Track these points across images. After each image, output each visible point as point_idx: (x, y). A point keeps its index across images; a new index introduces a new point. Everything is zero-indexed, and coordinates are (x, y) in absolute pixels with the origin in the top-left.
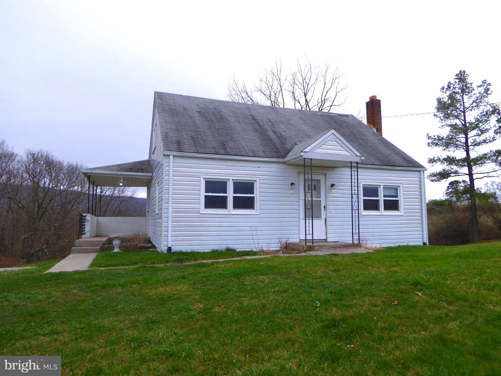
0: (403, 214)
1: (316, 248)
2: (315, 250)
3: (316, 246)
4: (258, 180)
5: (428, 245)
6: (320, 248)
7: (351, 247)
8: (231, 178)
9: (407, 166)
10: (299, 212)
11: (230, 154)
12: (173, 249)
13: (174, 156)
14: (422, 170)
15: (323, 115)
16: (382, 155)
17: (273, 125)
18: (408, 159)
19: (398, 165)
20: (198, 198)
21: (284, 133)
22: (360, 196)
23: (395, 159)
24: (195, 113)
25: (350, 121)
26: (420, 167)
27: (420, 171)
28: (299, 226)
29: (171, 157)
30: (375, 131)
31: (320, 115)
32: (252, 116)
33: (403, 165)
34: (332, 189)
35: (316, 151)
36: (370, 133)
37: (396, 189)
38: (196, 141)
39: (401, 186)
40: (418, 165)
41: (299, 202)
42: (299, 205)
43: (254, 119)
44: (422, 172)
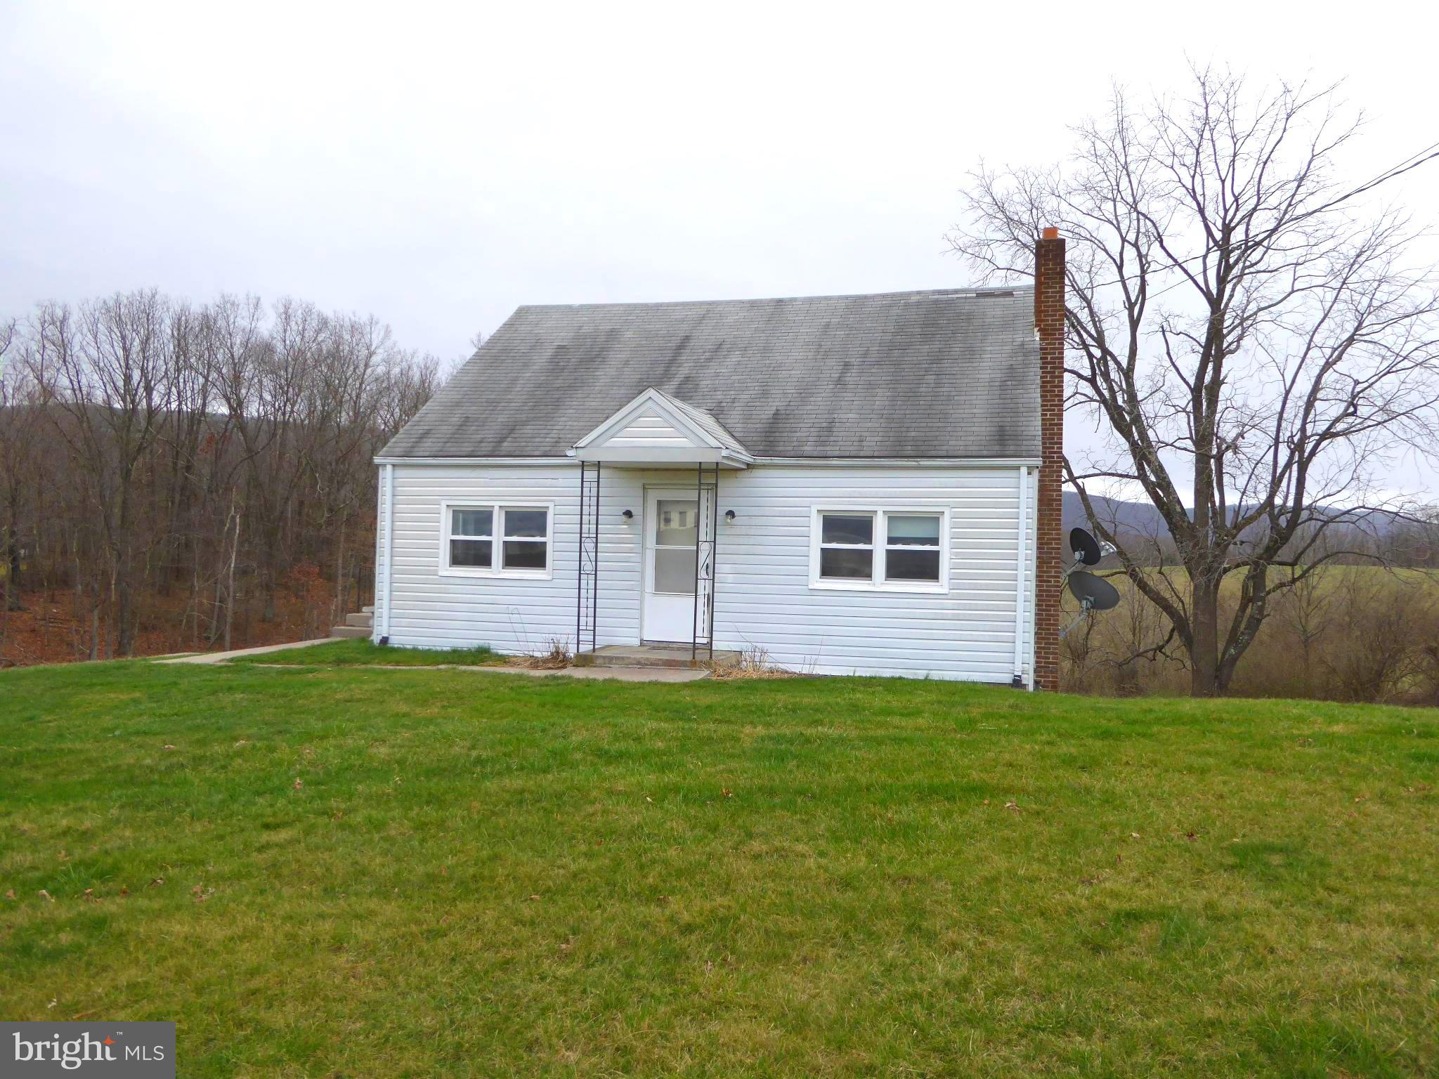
0: (945, 591)
1: (599, 661)
3: (597, 657)
4: (551, 505)
5: (1031, 688)
6: (607, 661)
7: (686, 666)
8: (497, 504)
9: (974, 453)
10: (643, 577)
11: (497, 453)
12: (390, 641)
13: (394, 466)
14: (1024, 465)
15: (919, 303)
16: (929, 425)
17: (709, 360)
18: (1019, 429)
19: (941, 453)
20: (438, 544)
21: (708, 382)
22: (809, 541)
23: (961, 434)
24: (549, 353)
25: (994, 310)
26: (1024, 454)
27: (1018, 468)
28: (641, 609)
29: (389, 468)
30: (1038, 339)
31: (907, 305)
32: (687, 338)
33: (960, 453)
34: (728, 524)
35: (607, 444)
36: (1008, 348)
37: (935, 519)
38: (464, 428)
39: (947, 511)
40: (1024, 448)
41: (643, 553)
42: (643, 562)
43: (681, 347)
44: (1024, 470)
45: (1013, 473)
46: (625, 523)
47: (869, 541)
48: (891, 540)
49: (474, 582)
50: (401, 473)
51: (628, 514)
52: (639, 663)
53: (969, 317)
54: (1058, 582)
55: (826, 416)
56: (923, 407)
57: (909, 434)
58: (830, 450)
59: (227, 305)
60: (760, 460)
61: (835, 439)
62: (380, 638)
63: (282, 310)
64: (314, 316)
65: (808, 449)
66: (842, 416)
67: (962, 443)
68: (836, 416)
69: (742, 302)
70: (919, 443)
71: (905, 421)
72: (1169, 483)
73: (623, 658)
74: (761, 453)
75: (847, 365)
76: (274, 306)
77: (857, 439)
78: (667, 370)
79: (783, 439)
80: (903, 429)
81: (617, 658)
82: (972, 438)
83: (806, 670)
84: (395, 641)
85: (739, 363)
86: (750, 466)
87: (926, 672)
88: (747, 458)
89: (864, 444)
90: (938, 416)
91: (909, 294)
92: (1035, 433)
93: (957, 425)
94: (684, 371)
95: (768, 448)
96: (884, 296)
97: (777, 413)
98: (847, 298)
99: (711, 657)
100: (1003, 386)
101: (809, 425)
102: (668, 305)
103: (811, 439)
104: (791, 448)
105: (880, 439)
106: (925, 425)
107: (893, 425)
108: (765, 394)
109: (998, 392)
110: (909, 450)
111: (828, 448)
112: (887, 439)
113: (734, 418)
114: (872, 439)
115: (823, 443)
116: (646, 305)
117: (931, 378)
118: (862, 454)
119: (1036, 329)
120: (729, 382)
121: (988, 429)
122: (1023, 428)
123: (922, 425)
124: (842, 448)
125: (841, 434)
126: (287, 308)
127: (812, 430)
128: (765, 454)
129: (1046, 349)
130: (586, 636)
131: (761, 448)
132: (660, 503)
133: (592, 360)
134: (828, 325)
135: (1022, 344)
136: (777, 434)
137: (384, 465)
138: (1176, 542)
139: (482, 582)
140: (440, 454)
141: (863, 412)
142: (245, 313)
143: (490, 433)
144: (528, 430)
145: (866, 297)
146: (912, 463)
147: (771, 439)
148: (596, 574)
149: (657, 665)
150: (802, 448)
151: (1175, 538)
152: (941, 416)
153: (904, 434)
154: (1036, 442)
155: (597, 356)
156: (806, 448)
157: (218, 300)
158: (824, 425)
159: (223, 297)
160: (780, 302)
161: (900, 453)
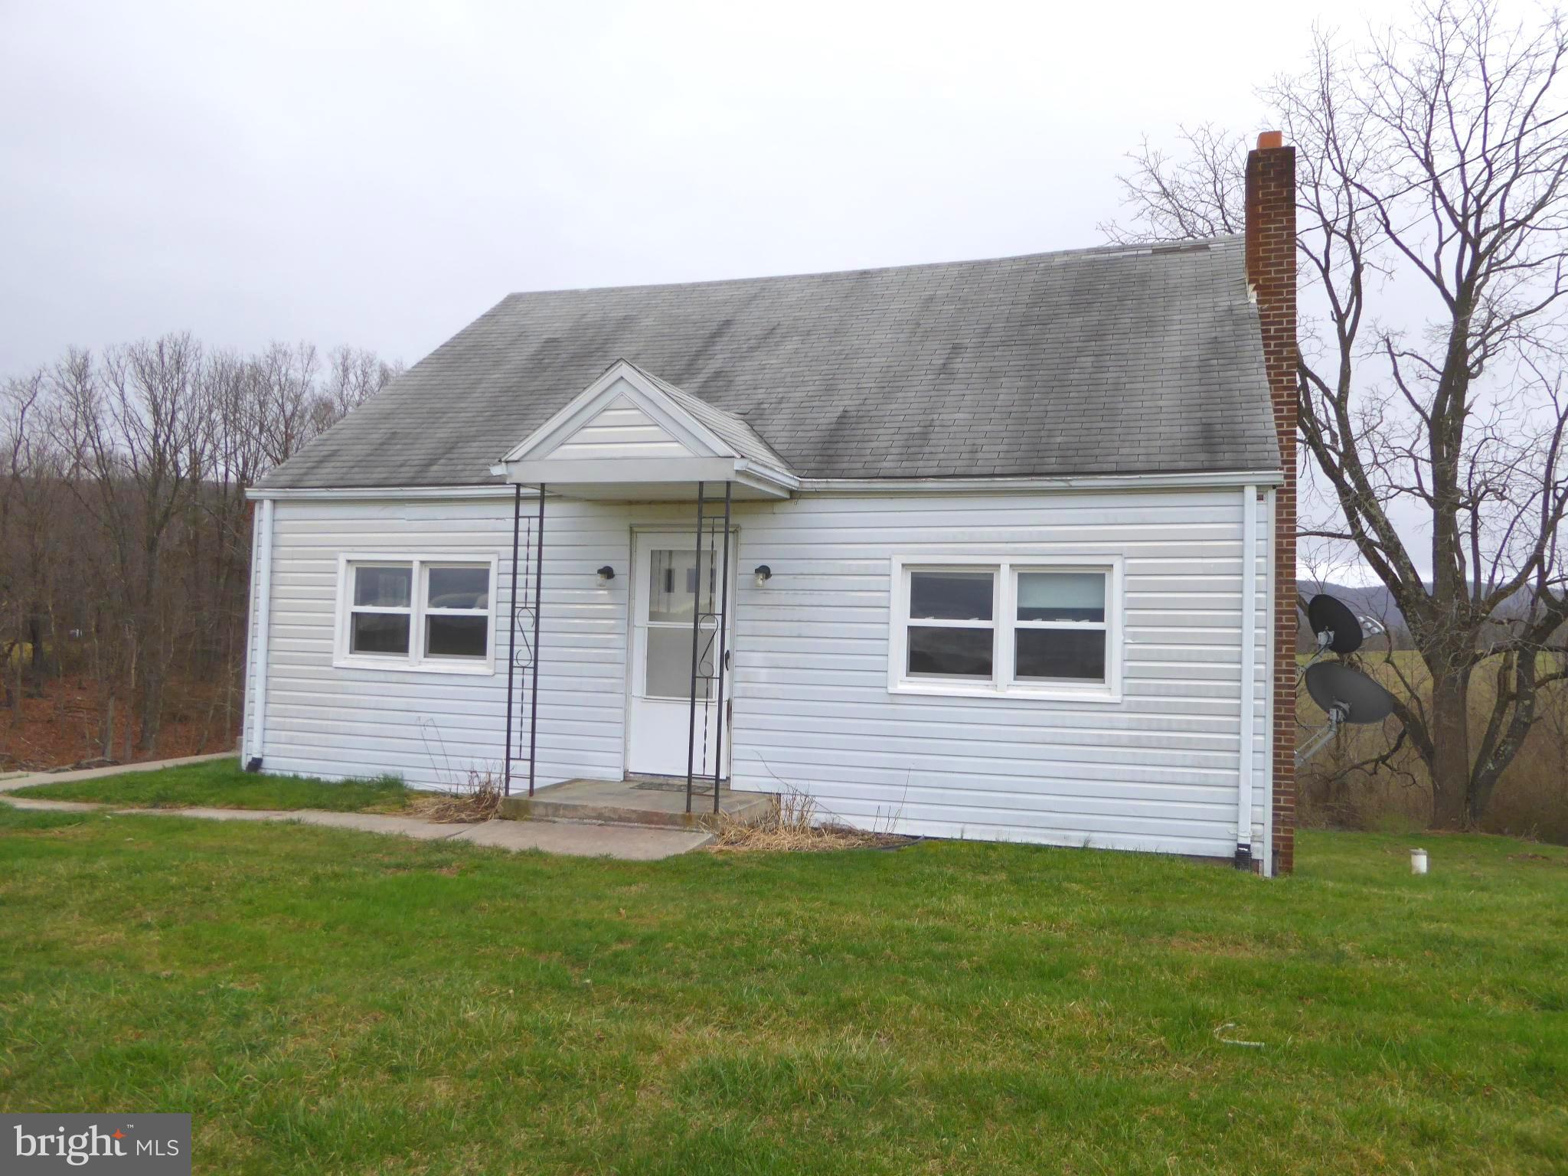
0: (1116, 697)
1: (538, 812)
2: (531, 820)
3: (536, 804)
5: (1269, 869)
6: (550, 812)
7: (674, 823)
8: (418, 559)
9: (1163, 466)
10: (629, 671)
11: (419, 480)
12: (265, 765)
13: (274, 501)
14: (1250, 483)
15: (1065, 267)
16: (1085, 426)
17: (752, 349)
18: (1237, 427)
19: (1106, 467)
20: (333, 619)
21: (747, 377)
22: (888, 615)
23: (1140, 437)
24: (531, 348)
25: (1182, 269)
26: (1251, 464)
27: (1240, 489)
28: (626, 723)
29: (267, 504)
30: (1254, 301)
31: (1049, 270)
32: (728, 323)
33: (1139, 466)
34: (757, 589)
35: (556, 455)
36: (1207, 316)
37: (1096, 578)
38: (385, 447)
39: (1118, 564)
40: (1248, 456)
41: (629, 634)
42: (629, 649)
43: (716, 334)
44: (1251, 492)
45: (1232, 498)
46: (601, 587)
47: (988, 615)
48: (1024, 614)
49: (382, 676)
50: (284, 512)
51: (607, 573)
52: (599, 816)
53: (1144, 280)
54: (1293, 680)
55: (920, 418)
56: (1076, 401)
57: (1052, 440)
58: (922, 466)
59: (279, 354)
60: (810, 484)
61: (933, 450)
62: (249, 759)
63: (339, 361)
64: (377, 368)
65: (888, 465)
66: (945, 416)
67: (1142, 451)
68: (935, 417)
69: (812, 277)
70: (1070, 453)
71: (1047, 421)
72: (1398, 545)
73: (575, 808)
74: (810, 474)
75: (956, 349)
76: (331, 356)
77: (969, 448)
78: (691, 364)
79: (849, 452)
80: (1043, 433)
81: (566, 807)
82: (1159, 443)
83: (881, 826)
84: (274, 766)
85: (796, 351)
86: (794, 495)
87: (1086, 834)
88: (790, 480)
89: (980, 455)
90: (1101, 413)
91: (1052, 255)
92: (1266, 433)
93: (1132, 424)
94: (714, 365)
95: (824, 466)
96: (1014, 260)
97: (845, 415)
98: (960, 264)
99: (716, 810)
100: (1204, 367)
101: (892, 431)
102: (709, 284)
103: (893, 451)
104: (860, 465)
105: (1005, 448)
106: (1078, 425)
107: (1026, 428)
108: (829, 389)
109: (1196, 376)
110: (1052, 463)
111: (921, 463)
112: (1015, 448)
113: (778, 426)
114: (994, 448)
115: (911, 457)
116: (679, 286)
117: (1087, 361)
118: (975, 470)
119: (1251, 287)
120: (779, 375)
121: (1185, 429)
122: (1244, 426)
123: (1073, 426)
124: (943, 463)
125: (942, 442)
126: (345, 358)
127: (897, 437)
128: (818, 474)
129: (1268, 316)
130: (520, 768)
131: (813, 465)
132: (656, 555)
133: (590, 355)
134: (931, 299)
135: (1231, 310)
136: (840, 445)
137: (261, 501)
138: (1407, 621)
139: (394, 677)
140: (341, 483)
141: (980, 410)
142: (298, 365)
143: (418, 454)
144: (474, 448)
145: (988, 263)
146: (1057, 483)
147: (830, 452)
148: (535, 668)
149: (629, 820)
150: (879, 465)
151: (1405, 616)
152: (1105, 412)
153: (1044, 440)
154: (1268, 447)
155: (598, 350)
156: (885, 464)
157: (268, 349)
158: (916, 430)
159: (274, 346)
160: (864, 275)
161: (1038, 469)
